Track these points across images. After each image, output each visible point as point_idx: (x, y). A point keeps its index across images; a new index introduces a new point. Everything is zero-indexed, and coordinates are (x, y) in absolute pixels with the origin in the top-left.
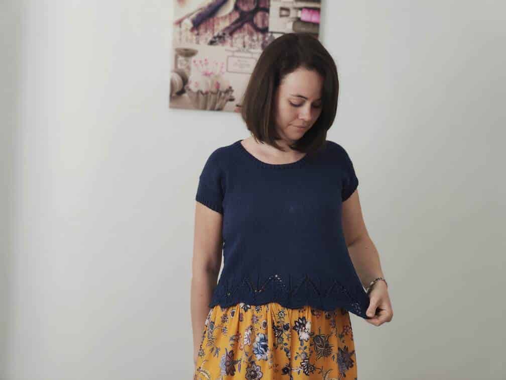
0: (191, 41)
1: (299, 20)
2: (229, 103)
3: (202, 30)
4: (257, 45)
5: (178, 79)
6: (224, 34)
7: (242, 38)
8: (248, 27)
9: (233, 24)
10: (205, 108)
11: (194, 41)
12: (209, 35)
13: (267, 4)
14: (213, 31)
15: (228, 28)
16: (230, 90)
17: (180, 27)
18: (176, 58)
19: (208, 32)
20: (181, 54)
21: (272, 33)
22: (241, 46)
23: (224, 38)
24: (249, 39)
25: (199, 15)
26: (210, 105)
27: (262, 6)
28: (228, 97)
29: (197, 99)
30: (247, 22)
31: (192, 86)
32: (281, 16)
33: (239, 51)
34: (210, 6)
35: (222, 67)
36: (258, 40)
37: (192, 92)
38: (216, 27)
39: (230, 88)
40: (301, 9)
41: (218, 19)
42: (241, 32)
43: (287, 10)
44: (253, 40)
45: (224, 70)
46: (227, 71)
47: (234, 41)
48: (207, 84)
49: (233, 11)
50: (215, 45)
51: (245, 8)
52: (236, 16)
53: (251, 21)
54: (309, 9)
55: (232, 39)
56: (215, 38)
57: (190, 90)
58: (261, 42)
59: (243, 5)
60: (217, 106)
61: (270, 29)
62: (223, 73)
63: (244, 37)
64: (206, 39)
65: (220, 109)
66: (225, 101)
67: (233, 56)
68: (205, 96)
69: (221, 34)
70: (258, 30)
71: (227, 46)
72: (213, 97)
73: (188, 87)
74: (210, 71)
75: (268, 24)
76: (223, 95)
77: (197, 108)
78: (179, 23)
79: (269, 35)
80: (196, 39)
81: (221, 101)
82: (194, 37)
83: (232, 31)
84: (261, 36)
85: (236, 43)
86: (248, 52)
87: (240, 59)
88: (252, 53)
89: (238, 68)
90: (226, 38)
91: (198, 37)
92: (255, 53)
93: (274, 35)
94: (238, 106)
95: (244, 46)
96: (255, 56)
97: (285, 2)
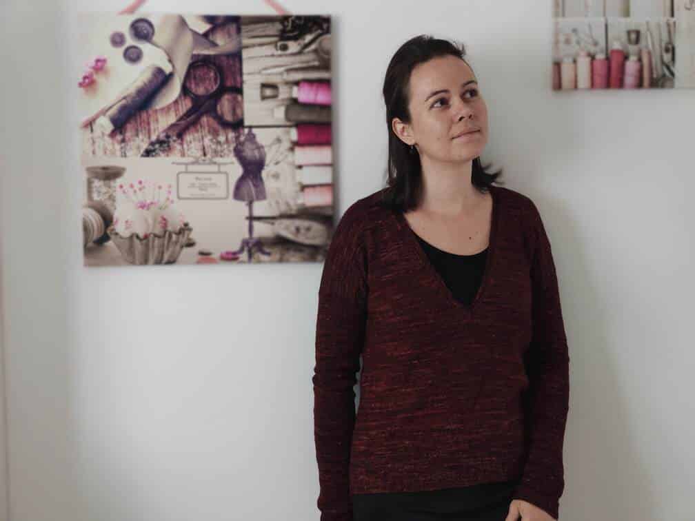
0: (113, 153)
1: (295, 101)
2: (186, 250)
3: (128, 134)
4: (226, 152)
5: (95, 219)
6: (168, 137)
7: (199, 141)
8: (208, 121)
9: (181, 119)
10: (145, 262)
11: (118, 153)
12: (143, 140)
13: (238, 79)
14: (149, 133)
15: (173, 126)
16: (185, 228)
17: (92, 130)
18: (90, 183)
19: (141, 137)
20: (97, 176)
21: (250, 127)
22: (199, 153)
23: (169, 142)
24: (211, 140)
25: (123, 109)
26: (153, 255)
27: (229, 83)
28: (183, 240)
29: (131, 248)
30: (207, 112)
31: (120, 228)
32: (264, 98)
33: (196, 162)
34: (140, 92)
35: (170, 192)
36: (227, 141)
37: (121, 238)
38: (152, 127)
39: (186, 225)
40: (297, 83)
41: (156, 111)
42: (197, 131)
43: (273, 86)
44: (219, 143)
45: (173, 197)
46: (179, 198)
47: (185, 146)
48: (146, 220)
49: (180, 96)
50: (153, 156)
51: (201, 91)
52: (186, 105)
53: (212, 111)
54: (310, 82)
55: (182, 144)
56: (152, 144)
57: (117, 234)
58: (233, 146)
59: (197, 84)
60: (166, 257)
61: (247, 123)
62: (172, 202)
63: (203, 138)
64: (139, 148)
65: (171, 262)
66: (178, 247)
67: (187, 172)
68: (144, 242)
69: (162, 136)
70: (226, 125)
71: (175, 157)
72: (157, 241)
73: (113, 230)
74: (148, 202)
75: (243, 114)
76: (174, 237)
77: (133, 263)
78: (90, 124)
79: (246, 131)
80: (122, 148)
81: (171, 249)
82: (118, 147)
83: (181, 130)
84: (231, 135)
85: (189, 149)
86: (215, 163)
87: (200, 176)
88: (219, 165)
89: (196, 192)
90: (172, 143)
91: (123, 145)
92: (225, 164)
93: (255, 131)
94: (202, 253)
95: (205, 154)
96: (223, 169)
97: (269, 74)
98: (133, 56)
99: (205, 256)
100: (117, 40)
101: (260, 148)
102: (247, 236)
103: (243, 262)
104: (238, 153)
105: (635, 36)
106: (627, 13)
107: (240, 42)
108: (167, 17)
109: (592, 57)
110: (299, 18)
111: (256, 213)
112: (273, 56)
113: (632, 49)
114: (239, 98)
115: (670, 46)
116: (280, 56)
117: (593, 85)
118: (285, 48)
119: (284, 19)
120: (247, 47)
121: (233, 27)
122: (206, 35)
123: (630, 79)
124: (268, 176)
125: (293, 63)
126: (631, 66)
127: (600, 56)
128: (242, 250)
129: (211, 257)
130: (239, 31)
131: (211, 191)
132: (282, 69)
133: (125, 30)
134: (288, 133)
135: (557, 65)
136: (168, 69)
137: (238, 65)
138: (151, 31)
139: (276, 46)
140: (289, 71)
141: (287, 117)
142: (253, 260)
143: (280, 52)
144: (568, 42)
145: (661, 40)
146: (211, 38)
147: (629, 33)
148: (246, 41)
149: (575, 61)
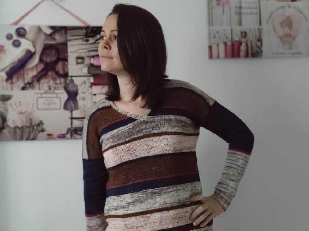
0: (7, 89)
1: (92, 65)
2: (41, 134)
3: (14, 80)
4: (60, 88)
6: (33, 81)
7: (47, 83)
8: (51, 74)
9: (39, 73)
10: (21, 139)
11: (9, 89)
12: (21, 83)
13: (66, 54)
14: (24, 79)
15: (35, 76)
16: (41, 123)
19: (20, 81)
21: (71, 77)
22: (47, 89)
23: (33, 84)
24: (53, 83)
25: (12, 68)
27: (61, 57)
28: (40, 129)
29: (15, 133)
30: (50, 70)
31: (10, 123)
32: (78, 63)
33: (45, 93)
34: (20, 60)
35: (33, 106)
36: (61, 83)
37: (11, 128)
38: (26, 76)
39: (41, 122)
40: (93, 57)
41: (27, 70)
42: (46, 78)
43: (82, 58)
44: (56, 84)
45: (35, 108)
46: (38, 109)
47: (41, 85)
48: (22, 120)
49: (38, 63)
50: (25, 90)
51: (48, 60)
52: (41, 67)
53: (54, 69)
55: (39, 84)
56: (25, 84)
57: (8, 126)
58: (63, 85)
59: (46, 57)
60: (32, 137)
61: (70, 74)
62: (34, 111)
63: (49, 81)
64: (19, 86)
65: (34, 139)
66: (37, 132)
67: (41, 97)
68: (21, 130)
69: (30, 81)
70: (60, 76)
71: (36, 90)
72: (27, 130)
73: (7, 124)
74: (23, 111)
75: (68, 71)
76: (35, 127)
77: (15, 139)
79: (70, 78)
81: (34, 133)
82: (9, 86)
83: (39, 78)
84: (63, 80)
85: (43, 87)
86: (55, 93)
87: (49, 99)
88: (57, 94)
89: (46, 106)
90: (35, 84)
91: (11, 85)
92: (59, 93)
93: (73, 78)
94: (49, 135)
95: (50, 89)
96: (59, 95)
97: (80, 53)
98: (17, 44)
99: (50, 136)
100: (9, 37)
101: (76, 86)
102: (70, 126)
103: (68, 139)
104: (66, 89)
105: (244, 34)
106: (240, 24)
107: (66, 38)
108: (33, 27)
109: (226, 44)
110: (94, 27)
111: (74, 116)
112: (82, 44)
113: (243, 40)
114: (66, 63)
115: (260, 39)
116: (85, 44)
117: (226, 56)
118: (87, 41)
119: (87, 28)
120: (70, 40)
121: (63, 32)
122: (51, 35)
123: (242, 53)
124: (80, 99)
125: (91, 48)
126: (243, 48)
127: (229, 43)
128: (67, 133)
129: (53, 136)
130: (66, 33)
131: (53, 106)
132: (86, 50)
133: (13, 32)
134: (89, 79)
135: (210, 48)
136: (33, 50)
137: (65, 48)
138: (25, 33)
139: (83, 40)
140: (89, 51)
141: (89, 72)
142: (73, 138)
143: (85, 43)
144: (215, 37)
145: (256, 36)
146: (53, 36)
147: (242, 33)
148: (69, 38)
149: (218, 46)
